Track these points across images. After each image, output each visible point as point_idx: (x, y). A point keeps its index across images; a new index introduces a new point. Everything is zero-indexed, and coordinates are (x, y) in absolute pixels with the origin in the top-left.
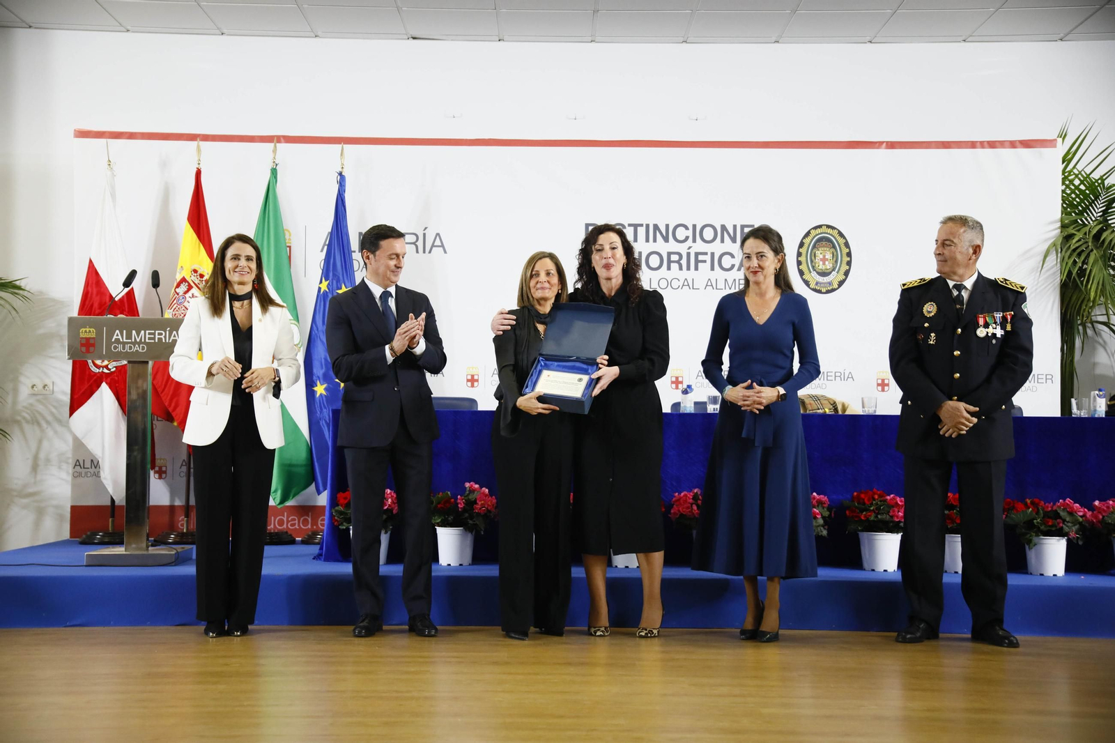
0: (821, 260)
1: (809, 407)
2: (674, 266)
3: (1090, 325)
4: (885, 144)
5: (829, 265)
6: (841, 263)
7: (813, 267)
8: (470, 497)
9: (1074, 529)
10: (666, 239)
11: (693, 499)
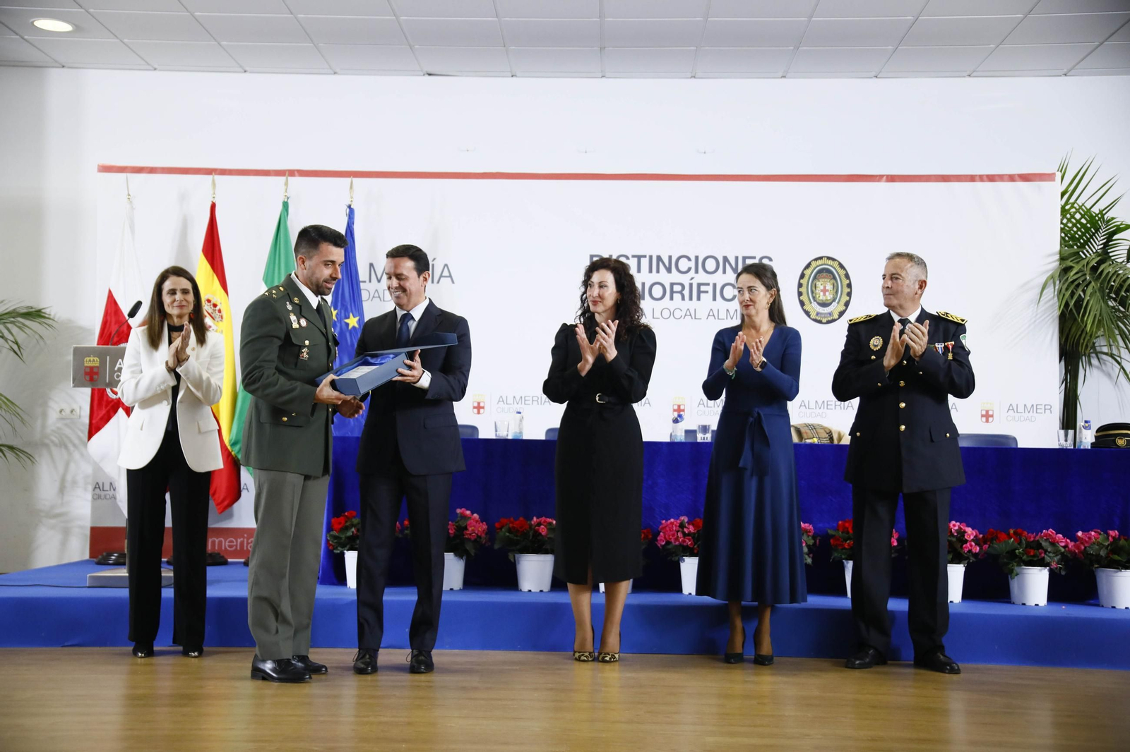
0: (822, 291)
1: (805, 436)
2: (677, 297)
3: (1094, 355)
4: (885, 177)
5: (829, 296)
6: (841, 294)
7: (814, 298)
8: (460, 523)
9: (1055, 559)
10: (669, 270)
11: (680, 526)
